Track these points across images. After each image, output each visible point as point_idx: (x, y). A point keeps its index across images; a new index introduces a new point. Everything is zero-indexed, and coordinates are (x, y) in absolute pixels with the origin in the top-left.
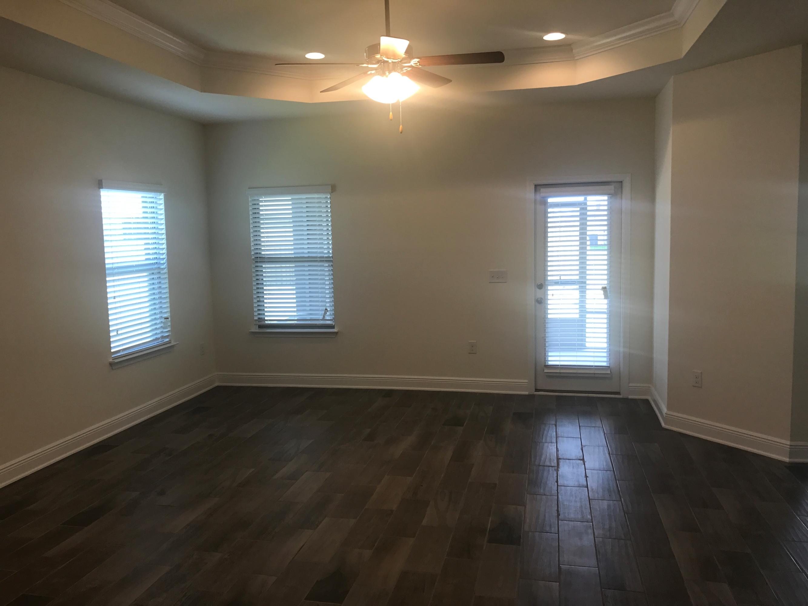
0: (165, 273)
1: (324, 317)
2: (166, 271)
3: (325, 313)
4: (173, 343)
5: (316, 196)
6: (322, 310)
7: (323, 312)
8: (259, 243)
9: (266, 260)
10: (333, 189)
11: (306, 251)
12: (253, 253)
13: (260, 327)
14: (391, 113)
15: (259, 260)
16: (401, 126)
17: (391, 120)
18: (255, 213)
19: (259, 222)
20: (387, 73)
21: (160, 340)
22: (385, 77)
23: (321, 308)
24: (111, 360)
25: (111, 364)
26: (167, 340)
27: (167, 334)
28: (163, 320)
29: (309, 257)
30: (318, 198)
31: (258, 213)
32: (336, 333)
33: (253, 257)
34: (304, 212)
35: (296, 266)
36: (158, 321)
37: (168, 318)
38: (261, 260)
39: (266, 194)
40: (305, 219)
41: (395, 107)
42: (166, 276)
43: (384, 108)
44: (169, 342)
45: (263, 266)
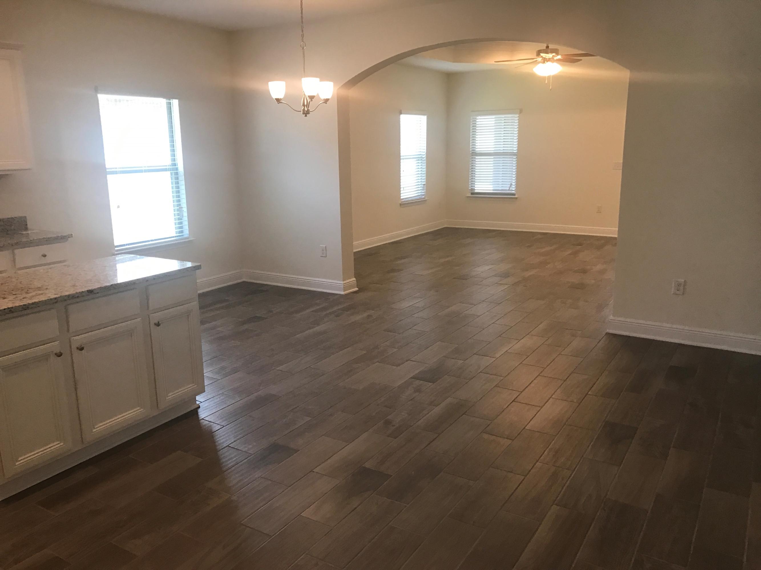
0: (425, 160)
1: (509, 189)
2: (425, 159)
3: (511, 186)
4: (426, 199)
5: (510, 116)
6: (509, 184)
7: (509, 186)
8: (474, 144)
9: (478, 154)
10: (521, 112)
11: (502, 149)
12: (471, 150)
13: (472, 194)
14: (546, 81)
15: (474, 154)
16: (551, 87)
17: (546, 84)
18: (474, 129)
19: (475, 129)
20: (546, 62)
21: (420, 196)
22: (544, 64)
23: (508, 183)
24: (400, 202)
25: (401, 205)
26: (423, 197)
27: (424, 194)
28: (422, 186)
29: (503, 153)
30: (511, 117)
31: (476, 123)
32: (517, 198)
33: (471, 153)
34: (503, 126)
35: (494, 158)
36: (419, 186)
37: (425, 185)
38: (475, 154)
39: (480, 115)
40: (503, 130)
41: (549, 77)
42: (425, 162)
43: (544, 78)
44: (424, 198)
45: (476, 158)
